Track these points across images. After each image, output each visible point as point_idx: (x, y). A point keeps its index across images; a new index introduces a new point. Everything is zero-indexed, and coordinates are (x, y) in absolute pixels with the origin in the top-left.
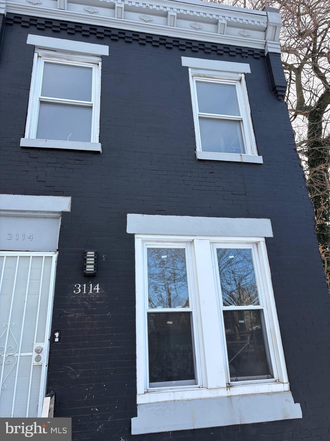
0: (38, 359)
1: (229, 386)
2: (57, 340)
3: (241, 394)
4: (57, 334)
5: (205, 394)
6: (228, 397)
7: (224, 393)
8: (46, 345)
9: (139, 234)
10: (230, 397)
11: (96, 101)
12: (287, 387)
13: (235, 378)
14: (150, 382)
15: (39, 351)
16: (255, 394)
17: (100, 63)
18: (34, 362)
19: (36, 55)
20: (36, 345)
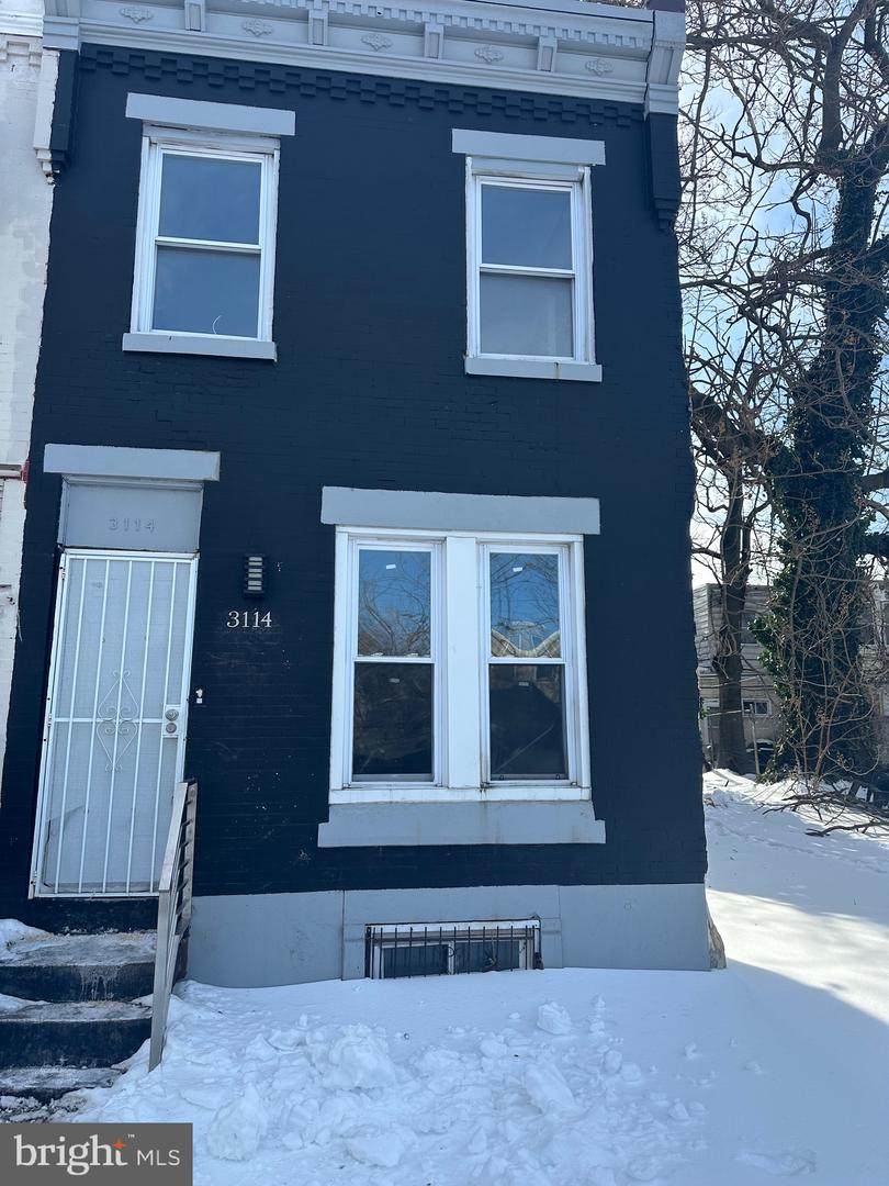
0: (172, 729)
1: (484, 787)
2: (199, 701)
3: (504, 799)
4: (200, 693)
5: (443, 795)
6: (481, 802)
7: (476, 796)
8: (182, 709)
9: (344, 525)
10: (484, 803)
11: (266, 243)
12: (586, 794)
13: (498, 776)
14: (354, 773)
15: (172, 717)
16: (530, 801)
17: (277, 154)
18: (164, 733)
19: (145, 142)
20: (167, 708)
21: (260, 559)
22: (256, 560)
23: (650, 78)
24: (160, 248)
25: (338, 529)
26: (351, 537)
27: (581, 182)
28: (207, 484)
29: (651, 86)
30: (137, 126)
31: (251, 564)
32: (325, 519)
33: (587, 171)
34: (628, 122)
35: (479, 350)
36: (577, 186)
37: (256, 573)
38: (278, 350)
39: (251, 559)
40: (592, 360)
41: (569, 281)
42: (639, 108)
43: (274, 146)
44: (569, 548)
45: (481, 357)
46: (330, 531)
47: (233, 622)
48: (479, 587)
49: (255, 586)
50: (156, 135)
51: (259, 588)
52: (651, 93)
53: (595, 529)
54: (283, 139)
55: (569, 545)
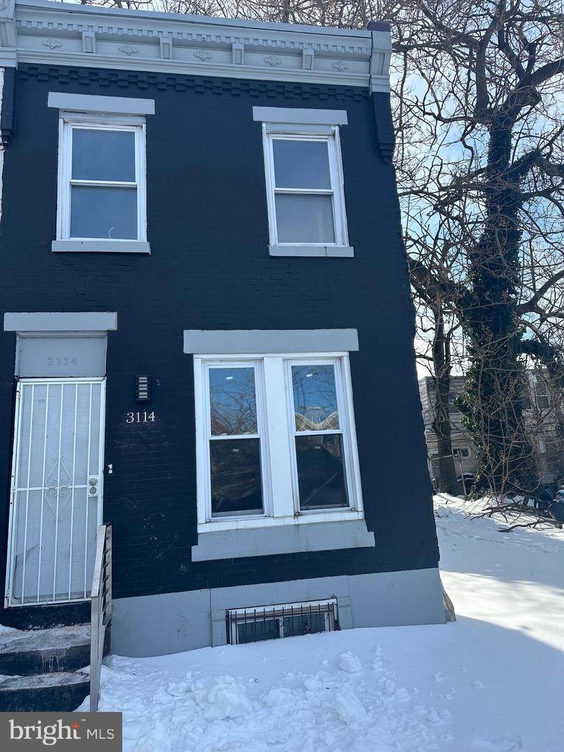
0: (93, 491)
1: (297, 515)
2: (111, 472)
3: (309, 522)
4: (110, 466)
5: (270, 523)
6: (294, 525)
7: (291, 521)
8: (100, 478)
9: (198, 354)
10: (297, 525)
11: (140, 181)
12: (361, 515)
13: (305, 507)
14: (213, 511)
15: (93, 483)
16: (326, 523)
17: (144, 126)
18: (89, 494)
19: (61, 121)
20: (90, 477)
21: (146, 378)
22: (143, 379)
23: (372, 71)
24: (73, 187)
25: (195, 356)
26: (204, 361)
27: (334, 135)
28: (110, 333)
29: (373, 76)
30: (56, 112)
31: (140, 381)
32: (186, 350)
33: (337, 129)
34: (360, 98)
35: (277, 241)
36: (331, 138)
37: (143, 387)
38: (151, 247)
39: (140, 378)
40: (347, 245)
41: (330, 196)
42: (366, 90)
43: (142, 121)
44: (340, 359)
45: (278, 245)
46: (190, 358)
47: (130, 420)
48: (286, 388)
49: (143, 395)
50: (67, 117)
51: (146, 397)
52: (373, 81)
53: (356, 348)
54: (147, 117)
55: (340, 358)
